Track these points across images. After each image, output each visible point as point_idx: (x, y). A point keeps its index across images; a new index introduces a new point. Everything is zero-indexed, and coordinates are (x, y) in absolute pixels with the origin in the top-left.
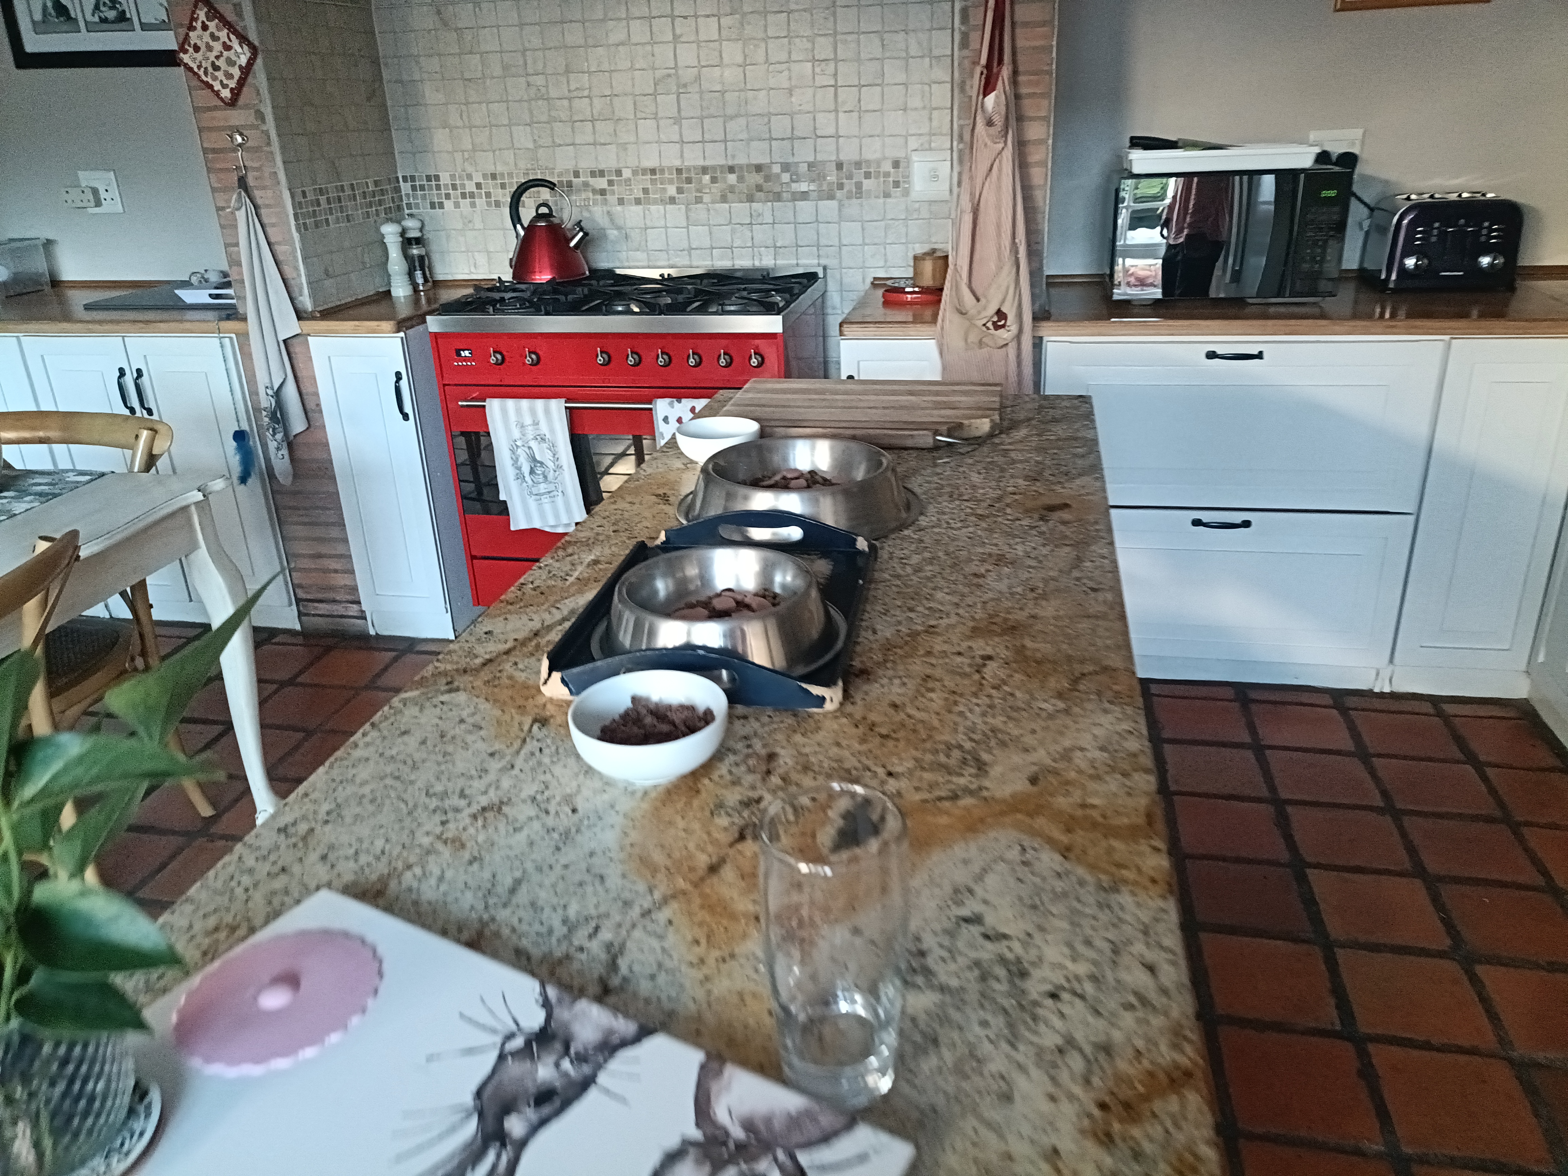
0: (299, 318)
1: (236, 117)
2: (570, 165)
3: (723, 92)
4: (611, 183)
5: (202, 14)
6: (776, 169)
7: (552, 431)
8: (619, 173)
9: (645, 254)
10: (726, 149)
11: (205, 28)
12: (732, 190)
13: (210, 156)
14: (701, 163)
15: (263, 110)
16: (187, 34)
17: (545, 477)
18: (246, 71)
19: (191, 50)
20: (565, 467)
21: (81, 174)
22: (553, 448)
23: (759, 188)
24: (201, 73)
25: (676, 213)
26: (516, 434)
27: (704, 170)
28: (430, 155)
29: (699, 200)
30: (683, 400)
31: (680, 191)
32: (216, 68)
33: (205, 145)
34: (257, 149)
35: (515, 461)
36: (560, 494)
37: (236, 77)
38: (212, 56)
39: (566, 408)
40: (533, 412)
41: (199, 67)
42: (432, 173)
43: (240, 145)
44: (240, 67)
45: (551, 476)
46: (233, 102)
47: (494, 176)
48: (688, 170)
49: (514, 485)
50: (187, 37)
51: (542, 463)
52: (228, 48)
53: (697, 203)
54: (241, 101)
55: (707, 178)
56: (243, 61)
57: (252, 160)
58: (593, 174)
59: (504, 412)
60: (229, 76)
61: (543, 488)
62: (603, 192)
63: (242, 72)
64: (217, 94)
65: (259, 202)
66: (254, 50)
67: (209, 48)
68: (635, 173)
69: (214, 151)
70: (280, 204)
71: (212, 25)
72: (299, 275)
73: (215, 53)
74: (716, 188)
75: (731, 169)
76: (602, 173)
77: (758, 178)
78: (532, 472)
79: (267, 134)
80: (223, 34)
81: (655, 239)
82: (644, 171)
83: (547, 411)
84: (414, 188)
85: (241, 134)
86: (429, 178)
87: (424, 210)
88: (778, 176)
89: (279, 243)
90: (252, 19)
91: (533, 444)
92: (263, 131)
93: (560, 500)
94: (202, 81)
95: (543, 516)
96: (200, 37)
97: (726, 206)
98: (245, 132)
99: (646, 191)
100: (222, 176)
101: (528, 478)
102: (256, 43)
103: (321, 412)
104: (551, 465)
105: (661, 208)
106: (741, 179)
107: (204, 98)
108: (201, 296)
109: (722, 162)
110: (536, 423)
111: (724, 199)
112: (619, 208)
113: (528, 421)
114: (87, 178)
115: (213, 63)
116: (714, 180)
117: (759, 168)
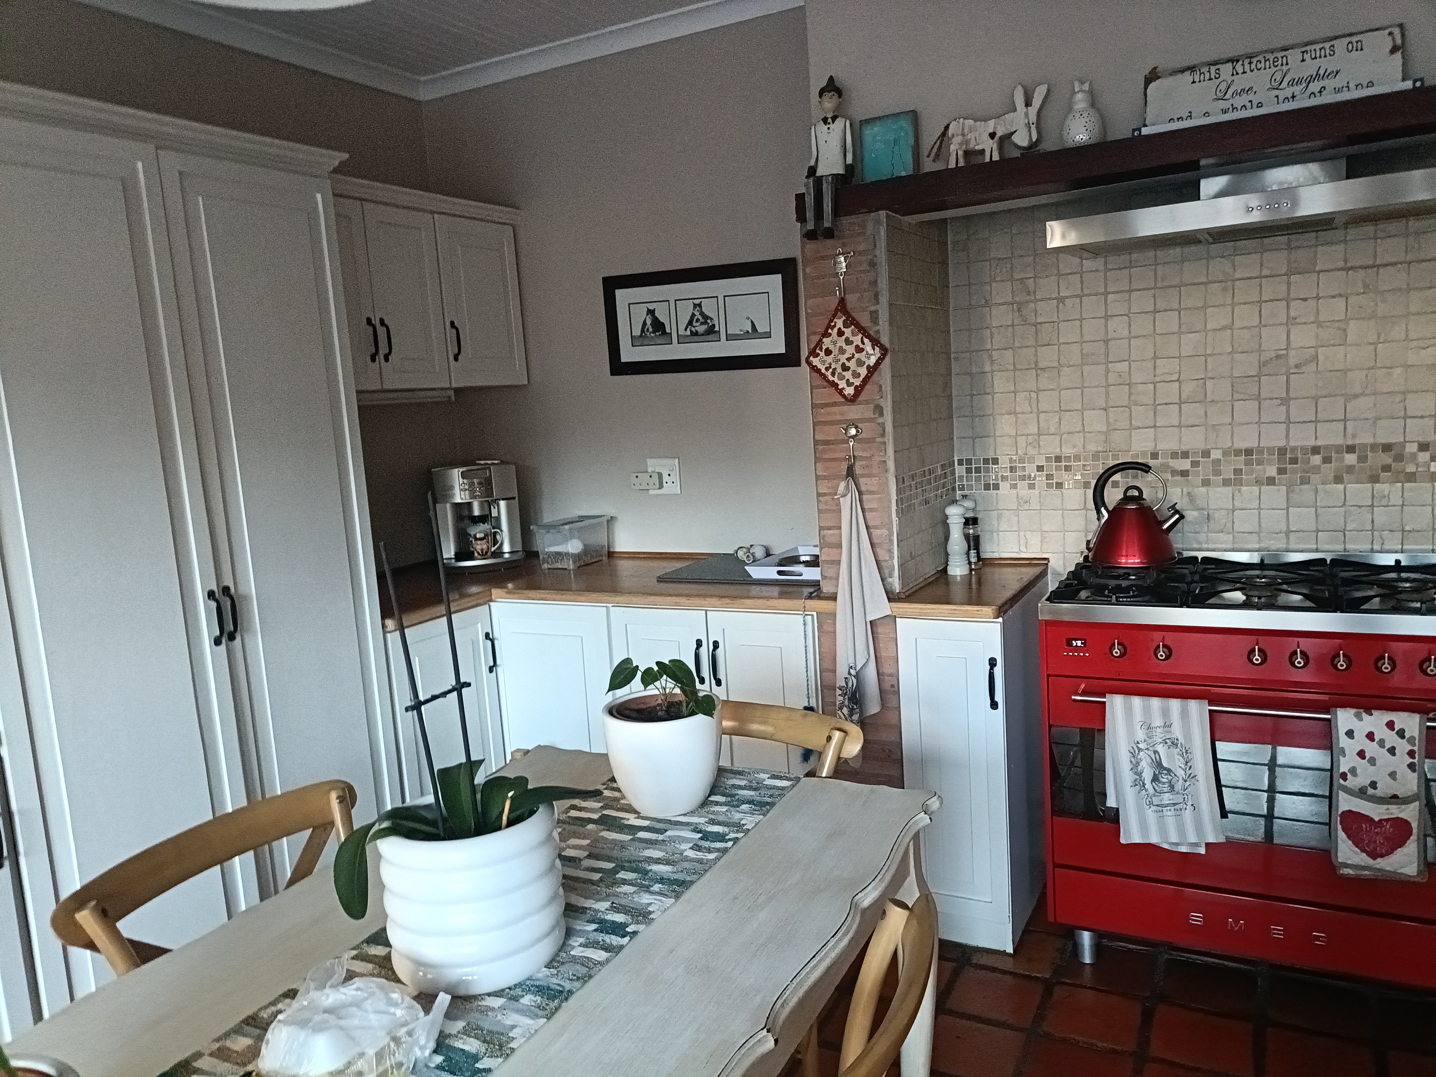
0: (890, 600)
1: (854, 412)
2: (1149, 447)
3: (1345, 371)
4: (1195, 464)
5: (839, 323)
6: (1412, 448)
7: (1188, 735)
8: (1206, 454)
9: (1231, 537)
10: (1345, 428)
11: (840, 333)
12: (1350, 469)
13: (820, 447)
14: (1312, 443)
15: (882, 404)
16: (821, 340)
17: (1172, 787)
18: (872, 370)
19: (822, 354)
20: (1201, 777)
21: (650, 462)
22: (1186, 754)
23: (1386, 468)
24: (829, 374)
25: (1276, 495)
26: (1140, 735)
27: (1315, 450)
28: (991, 439)
29: (1305, 481)
30: (1376, 713)
31: (1281, 471)
32: (845, 368)
33: (817, 438)
34: (870, 441)
35: (1135, 767)
36: (1189, 808)
37: (863, 376)
38: (843, 359)
39: (1210, 711)
40: (1165, 713)
41: (827, 369)
42: (991, 455)
43: (853, 437)
44: (868, 367)
45: (1179, 786)
46: (852, 400)
47: (1058, 459)
48: (1294, 449)
49: (1130, 794)
50: (820, 343)
51: (1169, 771)
52: (859, 350)
53: (1302, 483)
54: (862, 397)
55: (1316, 459)
56: (873, 361)
57: (863, 450)
58: (1174, 455)
59: (1129, 711)
60: (856, 375)
61: (1167, 798)
62: (1184, 473)
63: (869, 371)
64: (841, 392)
65: (863, 488)
66: (884, 351)
67: (842, 351)
68: (1226, 453)
69: (826, 443)
70: (884, 489)
71: (848, 332)
72: (892, 558)
73: (847, 355)
74: (1329, 470)
75: (1351, 449)
76: (1185, 455)
77: (1386, 459)
78: (1155, 779)
79: (882, 426)
80: (857, 340)
81: (1245, 521)
82: (1238, 452)
83: (1185, 714)
84: (969, 471)
85: (856, 427)
86: (986, 461)
87: (979, 492)
88: (1414, 456)
89: (876, 527)
90: (887, 324)
91: (1160, 748)
92: (879, 424)
93: (1188, 815)
94: (828, 381)
95: (1163, 831)
96: (835, 343)
97: (1341, 487)
98: (860, 425)
99: (1237, 472)
100: (827, 464)
101: (1148, 785)
102: (887, 345)
103: (898, 692)
104: (1181, 773)
105: (1256, 489)
106: (1362, 459)
107: (827, 395)
108: (770, 573)
109: (1339, 441)
110: (1167, 725)
111: (1338, 479)
112: (1203, 490)
113: (1157, 722)
114: (653, 465)
115: (843, 364)
116: (1327, 460)
117: (1387, 448)
